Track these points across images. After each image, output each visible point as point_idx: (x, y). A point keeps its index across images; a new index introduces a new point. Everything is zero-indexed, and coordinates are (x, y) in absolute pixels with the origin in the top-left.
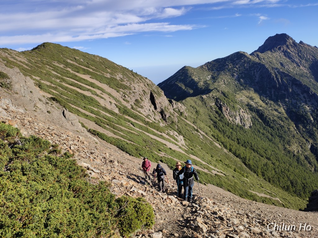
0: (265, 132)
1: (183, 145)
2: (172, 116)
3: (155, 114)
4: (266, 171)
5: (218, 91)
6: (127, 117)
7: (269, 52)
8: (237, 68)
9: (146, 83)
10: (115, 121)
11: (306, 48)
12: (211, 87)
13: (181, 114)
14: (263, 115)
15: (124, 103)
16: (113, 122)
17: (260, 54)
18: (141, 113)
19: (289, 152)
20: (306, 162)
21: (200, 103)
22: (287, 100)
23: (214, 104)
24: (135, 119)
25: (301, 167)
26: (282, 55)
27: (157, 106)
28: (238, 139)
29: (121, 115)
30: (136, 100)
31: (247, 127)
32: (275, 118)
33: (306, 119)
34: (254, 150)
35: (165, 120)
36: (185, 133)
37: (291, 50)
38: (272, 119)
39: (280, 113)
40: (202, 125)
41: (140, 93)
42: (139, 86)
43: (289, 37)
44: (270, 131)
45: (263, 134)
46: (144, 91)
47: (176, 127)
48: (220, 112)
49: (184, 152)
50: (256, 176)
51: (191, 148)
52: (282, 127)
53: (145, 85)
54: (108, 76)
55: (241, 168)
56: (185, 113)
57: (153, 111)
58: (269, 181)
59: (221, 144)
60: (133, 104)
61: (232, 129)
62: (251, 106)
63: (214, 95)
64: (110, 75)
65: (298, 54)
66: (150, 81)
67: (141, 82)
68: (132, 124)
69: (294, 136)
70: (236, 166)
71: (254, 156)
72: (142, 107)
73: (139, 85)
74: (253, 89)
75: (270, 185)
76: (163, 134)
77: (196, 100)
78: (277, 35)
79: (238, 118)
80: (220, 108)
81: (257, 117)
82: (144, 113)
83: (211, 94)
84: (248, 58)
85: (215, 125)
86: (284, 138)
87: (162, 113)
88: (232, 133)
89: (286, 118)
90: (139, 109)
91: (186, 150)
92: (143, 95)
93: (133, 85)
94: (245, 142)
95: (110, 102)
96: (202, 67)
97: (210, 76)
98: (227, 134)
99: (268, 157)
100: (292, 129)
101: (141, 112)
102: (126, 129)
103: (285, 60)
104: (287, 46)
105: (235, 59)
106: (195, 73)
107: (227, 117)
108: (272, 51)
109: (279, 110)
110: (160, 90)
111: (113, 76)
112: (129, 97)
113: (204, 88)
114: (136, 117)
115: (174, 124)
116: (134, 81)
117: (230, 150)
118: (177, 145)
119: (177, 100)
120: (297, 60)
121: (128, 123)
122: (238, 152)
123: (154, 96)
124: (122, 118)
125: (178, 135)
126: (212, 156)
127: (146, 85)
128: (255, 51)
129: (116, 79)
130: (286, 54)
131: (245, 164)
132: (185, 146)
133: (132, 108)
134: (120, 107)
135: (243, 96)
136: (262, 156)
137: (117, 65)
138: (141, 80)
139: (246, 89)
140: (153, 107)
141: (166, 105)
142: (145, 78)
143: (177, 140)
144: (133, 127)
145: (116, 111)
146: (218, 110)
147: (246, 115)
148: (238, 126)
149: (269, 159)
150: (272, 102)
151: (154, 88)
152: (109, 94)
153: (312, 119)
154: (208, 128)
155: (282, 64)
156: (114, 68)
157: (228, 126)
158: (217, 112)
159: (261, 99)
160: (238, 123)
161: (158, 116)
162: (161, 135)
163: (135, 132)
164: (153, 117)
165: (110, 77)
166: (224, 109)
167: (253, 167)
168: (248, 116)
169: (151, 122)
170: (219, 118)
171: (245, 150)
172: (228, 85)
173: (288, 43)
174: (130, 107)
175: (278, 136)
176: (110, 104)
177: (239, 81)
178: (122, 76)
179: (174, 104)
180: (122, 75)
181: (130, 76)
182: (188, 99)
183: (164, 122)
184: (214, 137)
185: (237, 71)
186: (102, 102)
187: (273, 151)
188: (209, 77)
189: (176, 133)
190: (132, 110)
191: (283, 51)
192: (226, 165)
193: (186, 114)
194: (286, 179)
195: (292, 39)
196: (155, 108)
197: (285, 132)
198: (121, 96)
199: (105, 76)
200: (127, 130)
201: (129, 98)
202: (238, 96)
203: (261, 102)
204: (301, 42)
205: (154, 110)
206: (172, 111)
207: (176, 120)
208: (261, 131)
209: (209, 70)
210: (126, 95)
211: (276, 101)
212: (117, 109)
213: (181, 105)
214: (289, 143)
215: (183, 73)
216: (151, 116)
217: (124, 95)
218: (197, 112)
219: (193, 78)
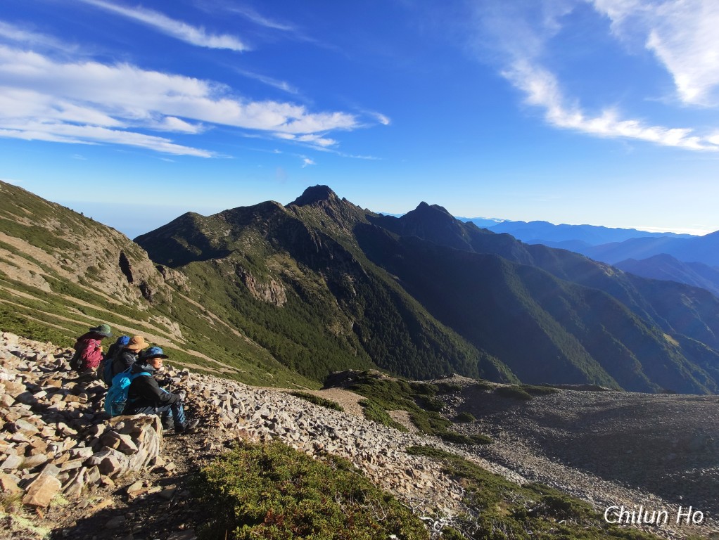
0: (302, 310)
1: (178, 337)
2: (162, 293)
3: (128, 291)
4: (300, 361)
5: (241, 254)
6: (69, 298)
7: (308, 206)
8: (267, 223)
9: (111, 237)
10: (43, 306)
11: (349, 207)
12: (230, 248)
13: (179, 288)
14: (301, 288)
15: (64, 273)
16: (38, 309)
17: (297, 207)
18: (100, 291)
19: (330, 334)
20: (349, 344)
21: (213, 271)
22: (328, 269)
23: (233, 272)
24: (87, 301)
25: (342, 352)
26: (323, 211)
27: (134, 277)
28: (267, 323)
29: (57, 294)
30: (91, 269)
31: (280, 305)
32: (315, 292)
33: (348, 292)
34: (287, 336)
35: (148, 298)
36: (185, 318)
37: (333, 207)
38: (311, 293)
39: (320, 285)
40: (214, 305)
41: (98, 255)
42: (95, 242)
43: (331, 190)
44: (309, 309)
45: (300, 313)
46: (107, 250)
47: (170, 309)
48: (242, 284)
49: (178, 348)
50: (287, 370)
51: (192, 340)
52: (323, 302)
53: (109, 241)
54: (26, 222)
55: (268, 362)
56: (187, 286)
57: (124, 286)
58: (304, 375)
59: (241, 330)
60: (83, 275)
61: (260, 308)
62: (286, 275)
63: (234, 259)
64: (30, 221)
65: (341, 213)
66: (120, 233)
67: (102, 234)
68: (79, 309)
69: (335, 314)
70: (262, 359)
71: (287, 344)
72: (102, 280)
73: (96, 240)
74: (288, 253)
75: (305, 379)
76: (144, 322)
77: (206, 266)
78: (318, 186)
79: (268, 292)
80: (243, 279)
81: (293, 291)
82: (106, 290)
83: (229, 258)
84: (282, 211)
85: (235, 304)
86: (325, 317)
87: (143, 287)
88: (258, 314)
89: (327, 291)
90: (95, 284)
91: (181, 344)
92: (106, 257)
93: (83, 241)
94: (276, 326)
95: (30, 272)
96: (217, 216)
97: (230, 231)
98: (252, 315)
99: (305, 342)
100: (334, 305)
101: (100, 288)
102: (67, 319)
103: (326, 218)
104: (329, 202)
105: (265, 210)
106: (205, 225)
107: (253, 291)
108: (311, 206)
109: (320, 282)
110: (140, 249)
111: (36, 224)
112: (73, 262)
113: (219, 247)
114: (88, 297)
115: (164, 305)
116: (85, 234)
117: (255, 339)
118: (167, 338)
119: (173, 266)
120: (339, 220)
121: (72, 309)
122: (265, 340)
123: (129, 259)
124: (57, 301)
125: (170, 323)
126: (226, 350)
127: (112, 240)
128: (292, 203)
129: (45, 230)
130: (328, 211)
131: (274, 356)
132: (181, 339)
133: (81, 281)
134: (55, 280)
135: (276, 262)
136: (297, 343)
137: (48, 202)
138: (101, 231)
139: (279, 253)
140: (124, 278)
141: (152, 274)
142: (109, 229)
143: (167, 331)
144: (83, 315)
145: (46, 288)
146: (240, 282)
147: (278, 288)
148: (267, 304)
149: (305, 345)
150: (311, 271)
151: (127, 246)
152: (29, 258)
153: (355, 292)
154: (223, 308)
155: (323, 223)
156: (40, 208)
157: (254, 304)
158: (238, 285)
159: (298, 266)
160: (268, 300)
161: (135, 295)
162: (139, 325)
163: (86, 324)
164: (123, 296)
165: (31, 225)
166: (248, 279)
167: (284, 358)
168: (280, 289)
169: (120, 304)
170: (241, 294)
171: (276, 337)
172: (256, 245)
173: (330, 198)
174: (75, 281)
175: (318, 315)
176: (30, 275)
177: (270, 241)
178: (58, 224)
179: (167, 272)
180: (58, 221)
181: (78, 224)
182: (193, 264)
183: (147, 302)
184: (232, 321)
185: (268, 227)
186: (11, 273)
187: (311, 335)
188: (227, 231)
189: (167, 320)
190: (81, 286)
191: (324, 207)
192: (247, 360)
193: (188, 288)
194: (324, 368)
195: (334, 193)
196: (130, 280)
197: (326, 309)
198: (56, 261)
199: (20, 222)
200: (71, 320)
201: (75, 265)
202: (268, 261)
203: (298, 271)
204: (344, 199)
205: (127, 284)
206: (163, 284)
207: (170, 298)
208: (298, 309)
209: (227, 220)
210: (67, 260)
211: (316, 270)
212: (47, 284)
213: (178, 274)
214: (330, 323)
215: (187, 223)
216: (120, 295)
217: (62, 259)
218: (206, 284)
219: (203, 231)
